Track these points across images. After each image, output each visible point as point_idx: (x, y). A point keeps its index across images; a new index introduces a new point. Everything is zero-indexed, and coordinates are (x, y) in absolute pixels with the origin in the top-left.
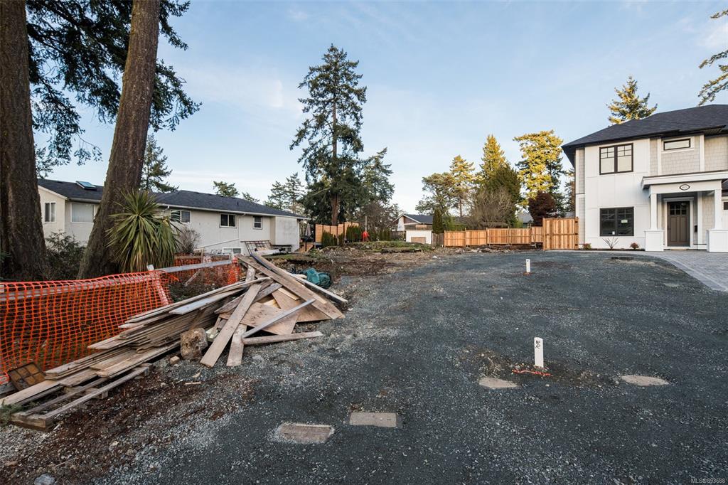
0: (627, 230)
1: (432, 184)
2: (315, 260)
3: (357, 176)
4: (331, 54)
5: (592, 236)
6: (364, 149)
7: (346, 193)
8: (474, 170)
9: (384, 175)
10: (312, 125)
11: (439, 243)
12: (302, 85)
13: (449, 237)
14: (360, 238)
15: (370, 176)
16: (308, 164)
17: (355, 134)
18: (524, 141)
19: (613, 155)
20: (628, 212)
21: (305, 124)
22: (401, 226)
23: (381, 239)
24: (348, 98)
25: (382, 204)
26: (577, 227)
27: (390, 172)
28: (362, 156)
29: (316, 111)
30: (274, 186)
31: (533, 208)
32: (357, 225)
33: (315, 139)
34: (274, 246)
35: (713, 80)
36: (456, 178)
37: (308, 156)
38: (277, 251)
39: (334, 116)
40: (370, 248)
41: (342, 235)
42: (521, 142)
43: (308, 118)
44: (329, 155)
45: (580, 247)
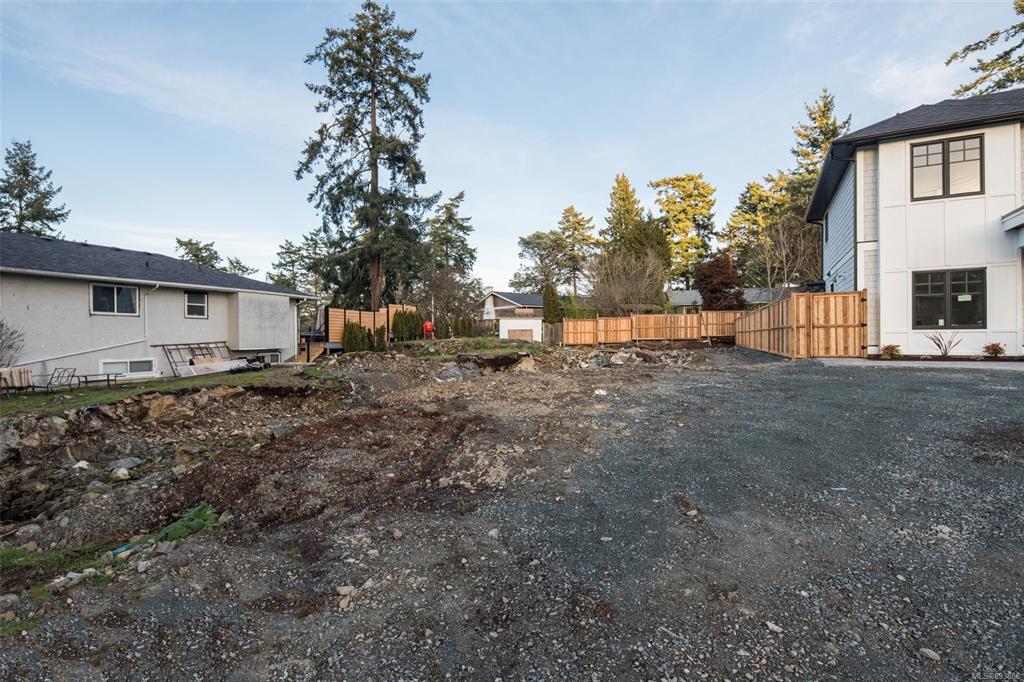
0: (972, 316)
1: (533, 249)
2: (314, 384)
3: (415, 226)
4: (368, 13)
5: (896, 328)
6: (426, 178)
7: (393, 254)
8: (593, 227)
9: (461, 234)
10: (334, 134)
11: (554, 338)
12: (311, 59)
13: (571, 329)
14: (418, 333)
15: (439, 236)
16: (327, 202)
17: (409, 151)
18: (663, 188)
19: (939, 159)
20: (975, 279)
21: (321, 132)
22: (490, 311)
23: (457, 335)
24: (398, 92)
25: (458, 279)
26: (863, 311)
27: (469, 229)
28: (423, 191)
29: (340, 112)
30: (282, 247)
31: (702, 280)
32: (414, 309)
33: (340, 159)
34: (235, 353)
36: (568, 240)
37: (326, 189)
38: (243, 364)
39: (373, 122)
40: (437, 352)
41: (382, 328)
42: (660, 189)
43: (324, 122)
44: (365, 189)
45: (871, 351)
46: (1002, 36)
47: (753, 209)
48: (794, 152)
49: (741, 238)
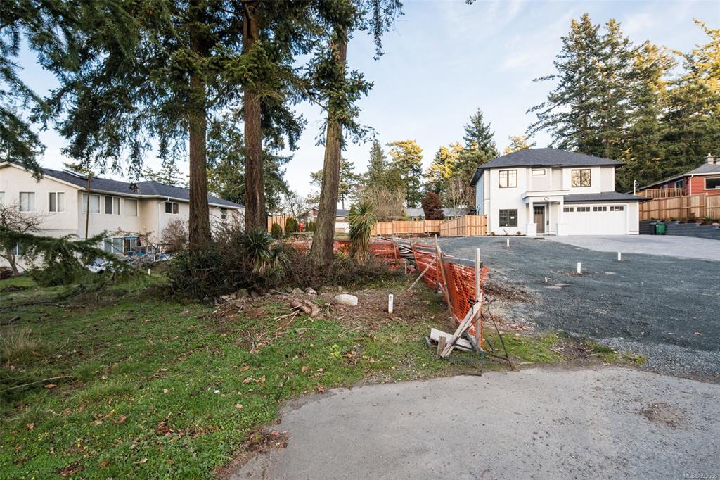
0: (514, 223)
1: (319, 179)
5: (495, 227)
18: (395, 147)
19: (506, 176)
20: (514, 212)
26: (486, 221)
31: (425, 205)
35: (533, 123)
42: (392, 147)
45: (488, 234)
46: (546, 105)
47: (443, 161)
48: (465, 138)
49: (435, 178)
